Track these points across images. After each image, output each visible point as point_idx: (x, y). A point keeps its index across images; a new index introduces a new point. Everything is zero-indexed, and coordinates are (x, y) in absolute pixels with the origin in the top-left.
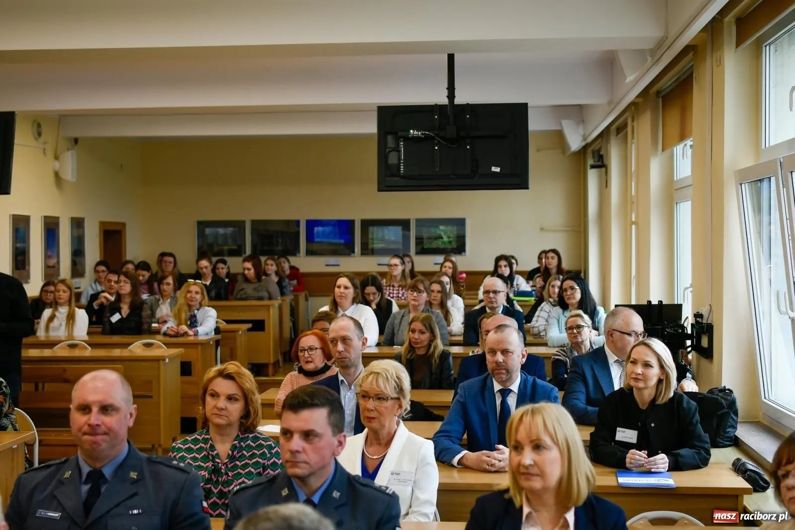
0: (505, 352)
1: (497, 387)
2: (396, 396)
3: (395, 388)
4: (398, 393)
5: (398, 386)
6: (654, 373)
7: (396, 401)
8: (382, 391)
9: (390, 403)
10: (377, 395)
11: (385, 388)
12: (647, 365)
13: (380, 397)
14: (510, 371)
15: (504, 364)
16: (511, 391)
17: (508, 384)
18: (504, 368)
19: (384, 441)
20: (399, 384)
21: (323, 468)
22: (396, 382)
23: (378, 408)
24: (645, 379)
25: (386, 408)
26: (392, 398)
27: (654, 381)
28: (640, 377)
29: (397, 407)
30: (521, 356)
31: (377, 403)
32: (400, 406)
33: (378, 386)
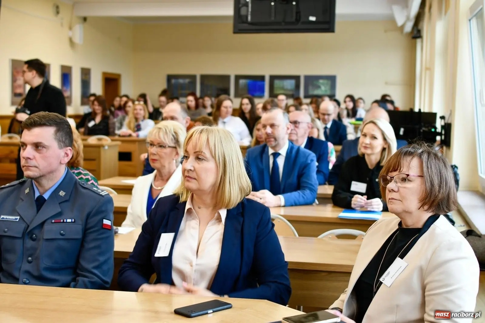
0: (272, 126)
1: (271, 151)
2: (172, 145)
3: (172, 139)
4: (175, 143)
5: (175, 138)
6: (379, 144)
7: (174, 149)
8: (162, 141)
9: (168, 150)
10: (159, 144)
11: (165, 139)
12: (373, 137)
13: (161, 146)
14: (277, 139)
15: (272, 134)
16: (279, 154)
17: (277, 149)
18: (272, 137)
19: (165, 178)
20: (176, 137)
21: (51, 172)
22: (173, 136)
23: (159, 153)
24: (371, 147)
25: (165, 153)
26: (169, 147)
27: (378, 149)
28: (368, 146)
29: (174, 153)
30: (286, 129)
31: (159, 149)
32: (177, 154)
33: (160, 138)
